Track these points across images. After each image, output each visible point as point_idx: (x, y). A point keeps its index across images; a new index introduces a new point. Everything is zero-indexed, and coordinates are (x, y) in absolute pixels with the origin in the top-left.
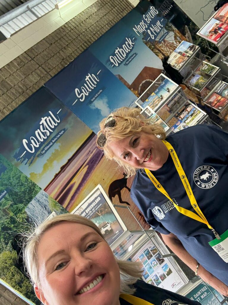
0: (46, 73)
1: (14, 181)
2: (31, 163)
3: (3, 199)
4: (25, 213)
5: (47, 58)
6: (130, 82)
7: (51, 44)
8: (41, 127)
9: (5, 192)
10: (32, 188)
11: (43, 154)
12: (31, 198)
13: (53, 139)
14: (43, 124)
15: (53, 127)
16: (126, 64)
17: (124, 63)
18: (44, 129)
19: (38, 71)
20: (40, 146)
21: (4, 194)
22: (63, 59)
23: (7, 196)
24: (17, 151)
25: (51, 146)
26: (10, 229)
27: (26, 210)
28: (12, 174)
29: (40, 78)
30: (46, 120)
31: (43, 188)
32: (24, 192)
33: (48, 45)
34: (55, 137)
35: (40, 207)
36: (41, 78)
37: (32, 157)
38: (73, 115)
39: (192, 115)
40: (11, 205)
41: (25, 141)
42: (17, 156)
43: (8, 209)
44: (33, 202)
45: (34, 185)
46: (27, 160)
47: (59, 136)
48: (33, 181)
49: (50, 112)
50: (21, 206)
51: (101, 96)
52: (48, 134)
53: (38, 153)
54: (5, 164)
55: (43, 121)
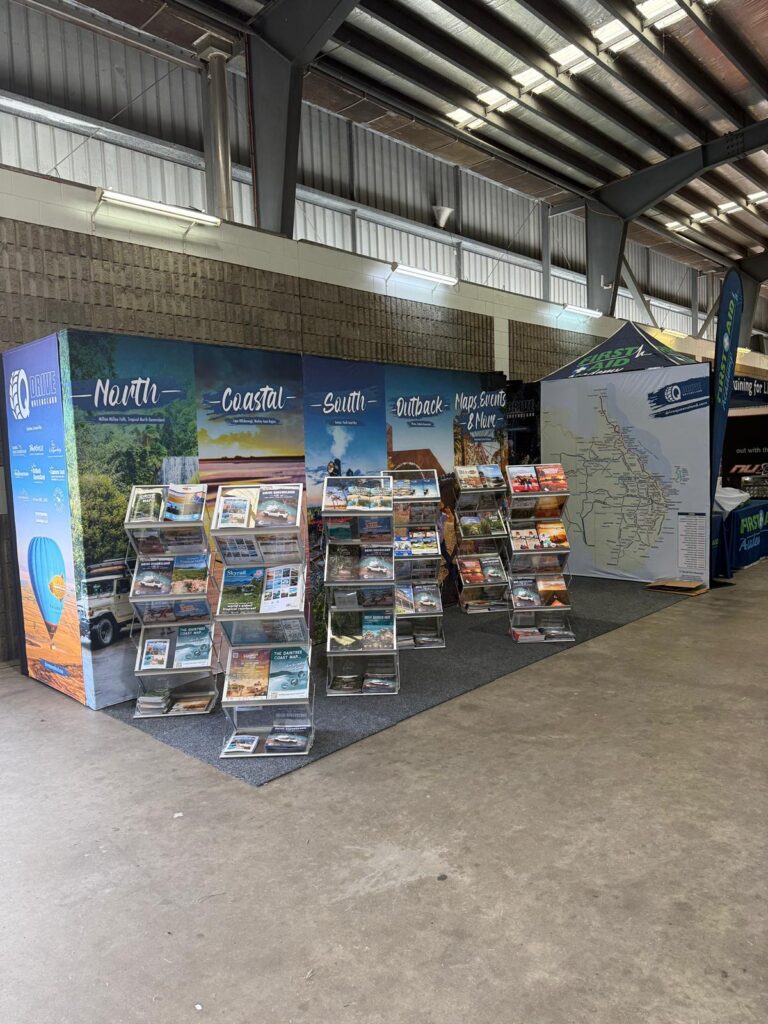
0: (299, 329)
1: (181, 420)
2: (214, 419)
3: (155, 426)
4: (161, 461)
5: (319, 314)
6: (397, 447)
7: (342, 302)
8: (258, 394)
9: (164, 420)
10: (191, 445)
11: (233, 423)
12: (179, 454)
13: (257, 419)
14: (262, 393)
15: (269, 407)
16: (410, 424)
17: (410, 420)
18: (258, 399)
19: (292, 318)
20: (239, 412)
21: (160, 420)
22: (338, 336)
23: (161, 426)
24: (213, 392)
25: (249, 424)
26: (134, 461)
27: (165, 460)
28: (186, 410)
29: (285, 328)
30: (269, 392)
31: (201, 457)
32: (179, 441)
33: (336, 300)
34: (261, 419)
35: (179, 472)
36: (288, 331)
37: (221, 415)
38: (301, 417)
39: (425, 543)
40: (156, 440)
41: (229, 391)
42: (207, 397)
43: (150, 439)
44: (178, 459)
45: (195, 444)
46: (213, 411)
47: (266, 422)
48: (198, 439)
49: (281, 389)
50: (164, 450)
51: (349, 429)
52: (258, 409)
53: (230, 417)
54: (189, 393)
55: (266, 390)
